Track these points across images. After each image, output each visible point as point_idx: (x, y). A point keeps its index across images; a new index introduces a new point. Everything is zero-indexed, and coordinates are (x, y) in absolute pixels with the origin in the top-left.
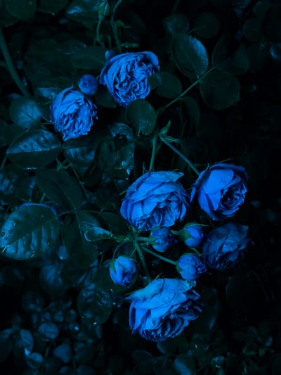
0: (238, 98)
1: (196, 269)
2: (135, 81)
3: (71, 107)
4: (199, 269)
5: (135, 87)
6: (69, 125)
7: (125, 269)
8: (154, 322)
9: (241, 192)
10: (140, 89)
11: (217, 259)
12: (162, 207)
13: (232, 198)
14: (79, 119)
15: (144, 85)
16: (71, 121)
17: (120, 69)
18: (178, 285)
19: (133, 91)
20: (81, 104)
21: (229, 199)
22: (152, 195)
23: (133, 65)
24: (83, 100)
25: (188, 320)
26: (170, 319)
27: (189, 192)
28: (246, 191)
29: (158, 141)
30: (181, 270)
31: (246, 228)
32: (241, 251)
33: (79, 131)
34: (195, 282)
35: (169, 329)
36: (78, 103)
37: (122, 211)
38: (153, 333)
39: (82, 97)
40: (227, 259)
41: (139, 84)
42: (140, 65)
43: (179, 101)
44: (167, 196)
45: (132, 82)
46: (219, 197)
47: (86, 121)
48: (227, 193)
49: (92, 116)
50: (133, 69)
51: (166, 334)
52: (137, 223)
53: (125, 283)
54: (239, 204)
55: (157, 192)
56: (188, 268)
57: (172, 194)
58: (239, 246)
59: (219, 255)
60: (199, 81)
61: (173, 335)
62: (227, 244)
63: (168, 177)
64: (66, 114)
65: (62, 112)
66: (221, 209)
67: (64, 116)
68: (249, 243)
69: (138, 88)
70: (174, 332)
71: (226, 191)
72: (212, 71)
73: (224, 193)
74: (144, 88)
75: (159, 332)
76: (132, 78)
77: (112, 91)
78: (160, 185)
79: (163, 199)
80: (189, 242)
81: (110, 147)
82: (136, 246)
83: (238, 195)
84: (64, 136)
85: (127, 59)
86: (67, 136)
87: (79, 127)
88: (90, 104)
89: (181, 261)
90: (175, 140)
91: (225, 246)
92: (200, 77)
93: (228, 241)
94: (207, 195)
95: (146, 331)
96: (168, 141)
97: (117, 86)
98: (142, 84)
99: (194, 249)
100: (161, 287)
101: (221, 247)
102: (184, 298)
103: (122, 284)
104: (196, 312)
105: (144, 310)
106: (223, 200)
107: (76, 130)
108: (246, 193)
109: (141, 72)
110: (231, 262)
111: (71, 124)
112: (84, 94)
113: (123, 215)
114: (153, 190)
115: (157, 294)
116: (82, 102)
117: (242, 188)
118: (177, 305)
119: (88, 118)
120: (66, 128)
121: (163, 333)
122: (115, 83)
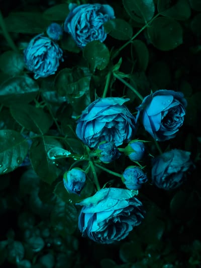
0: (181, 41)
1: (138, 179)
2: (94, 29)
3: (40, 50)
4: (141, 179)
5: (94, 34)
6: (39, 65)
7: (76, 179)
8: (98, 224)
9: (180, 114)
10: (99, 34)
11: (163, 178)
12: (110, 127)
13: (172, 120)
14: (48, 61)
15: (102, 32)
16: (41, 63)
17: (80, 17)
18: (122, 193)
19: (93, 37)
20: (48, 48)
21: (169, 121)
22: (101, 116)
23: (92, 14)
24: (50, 43)
25: (132, 226)
26: (114, 223)
27: (135, 115)
28: (184, 114)
29: (112, 76)
30: (125, 180)
31: (188, 154)
32: (184, 172)
33: (48, 71)
34: (137, 191)
35: (115, 233)
36: (46, 47)
37: (77, 132)
38: (100, 236)
39: (49, 41)
40: (173, 180)
41: (98, 31)
42: (98, 14)
43: (130, 44)
44: (114, 117)
45: (92, 29)
46: (160, 118)
47: (53, 62)
48: (167, 115)
49: (58, 57)
50: (92, 18)
51: (112, 237)
52: (89, 141)
53: (76, 191)
54: (178, 125)
55: (105, 113)
56: (131, 178)
57: (119, 115)
58: (182, 168)
59: (165, 175)
60: (147, 25)
61: (118, 238)
62: (172, 166)
63: (115, 102)
64: (36, 55)
65: (33, 53)
66: (162, 130)
67: (35, 58)
68: (191, 167)
69: (97, 34)
70: (119, 236)
71: (166, 113)
72: (158, 17)
73: (165, 115)
74: (102, 34)
75: (105, 235)
76: (92, 26)
77: (74, 36)
78: (108, 108)
79: (110, 120)
80: (132, 156)
81: (68, 78)
82: (91, 163)
83: (177, 117)
84: (35, 75)
85: (86, 9)
86: (38, 75)
87: (47, 67)
88: (57, 47)
89: (125, 172)
90: (127, 76)
91: (170, 168)
92: (147, 22)
93: (172, 164)
94: (149, 117)
95: (93, 233)
96: (120, 77)
97: (78, 32)
98: (100, 31)
99: (137, 163)
100: (106, 194)
101: (167, 169)
102: (126, 204)
103: (74, 192)
104: (138, 218)
105: (91, 214)
106: (164, 121)
107: (45, 71)
108: (184, 116)
109: (99, 20)
110: (176, 183)
111: (41, 65)
112: (51, 39)
113: (78, 136)
114: (102, 112)
115: (102, 200)
116: (49, 45)
117: (181, 112)
118: (120, 209)
119: (54, 60)
120: (36, 68)
121: (109, 236)
122: (77, 29)
